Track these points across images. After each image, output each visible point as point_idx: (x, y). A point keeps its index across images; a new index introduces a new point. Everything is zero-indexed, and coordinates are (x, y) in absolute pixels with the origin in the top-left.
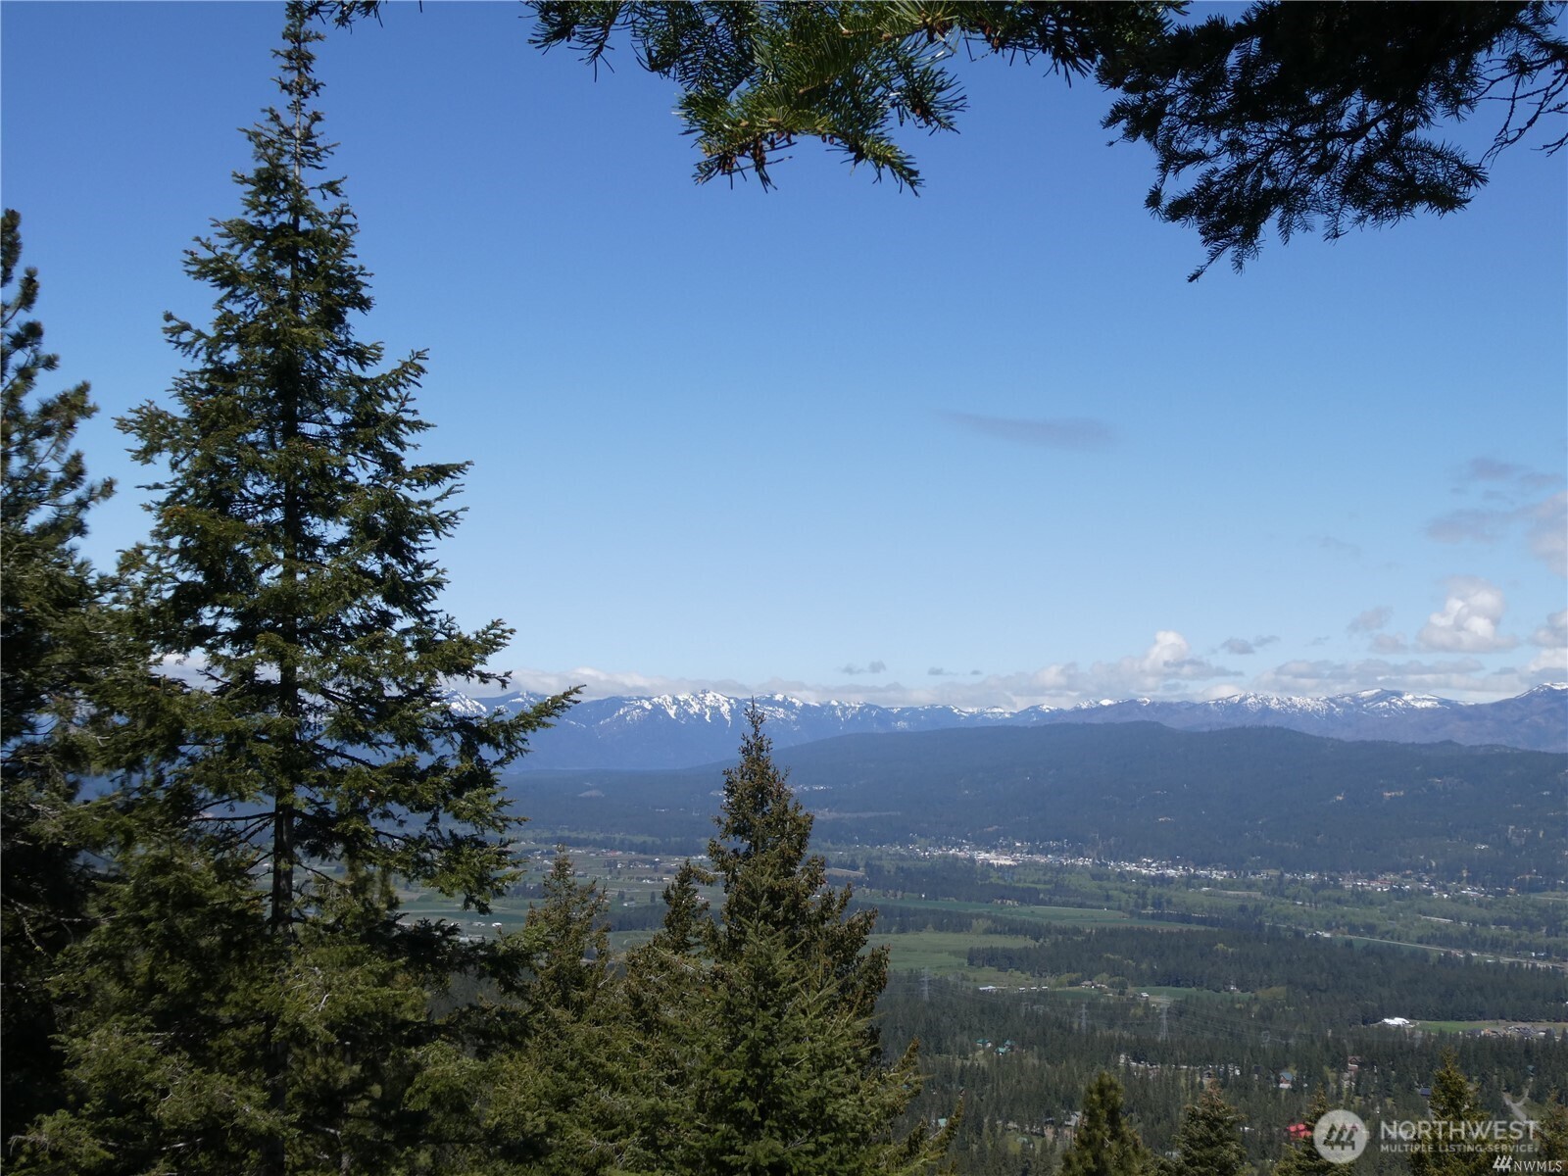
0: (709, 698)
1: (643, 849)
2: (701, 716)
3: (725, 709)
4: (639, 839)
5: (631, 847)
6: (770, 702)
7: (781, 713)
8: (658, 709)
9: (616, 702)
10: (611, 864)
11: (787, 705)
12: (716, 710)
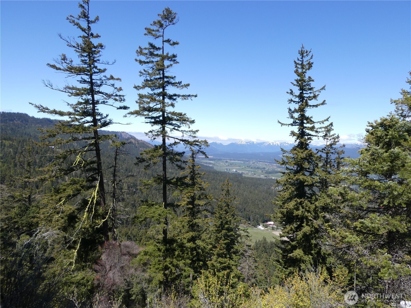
0: (277, 143)
1: (270, 163)
2: (276, 145)
3: (279, 144)
4: (269, 161)
5: (268, 162)
6: (285, 143)
7: (287, 145)
8: (270, 144)
9: (264, 143)
10: (266, 165)
11: (288, 144)
12: (278, 144)
